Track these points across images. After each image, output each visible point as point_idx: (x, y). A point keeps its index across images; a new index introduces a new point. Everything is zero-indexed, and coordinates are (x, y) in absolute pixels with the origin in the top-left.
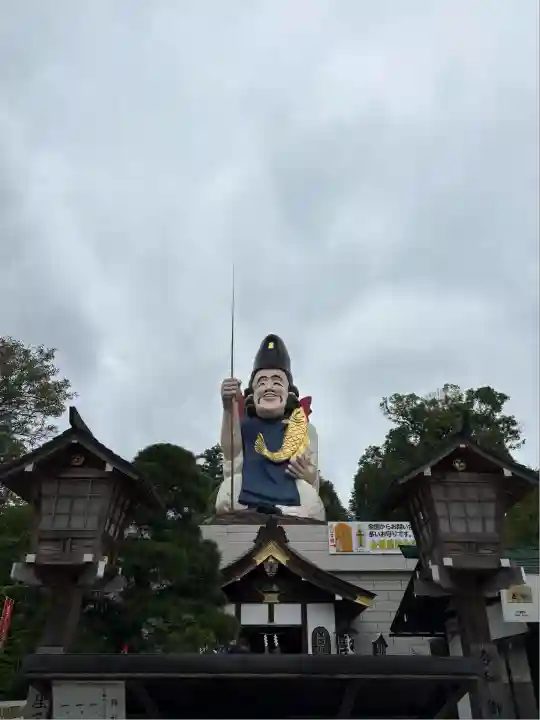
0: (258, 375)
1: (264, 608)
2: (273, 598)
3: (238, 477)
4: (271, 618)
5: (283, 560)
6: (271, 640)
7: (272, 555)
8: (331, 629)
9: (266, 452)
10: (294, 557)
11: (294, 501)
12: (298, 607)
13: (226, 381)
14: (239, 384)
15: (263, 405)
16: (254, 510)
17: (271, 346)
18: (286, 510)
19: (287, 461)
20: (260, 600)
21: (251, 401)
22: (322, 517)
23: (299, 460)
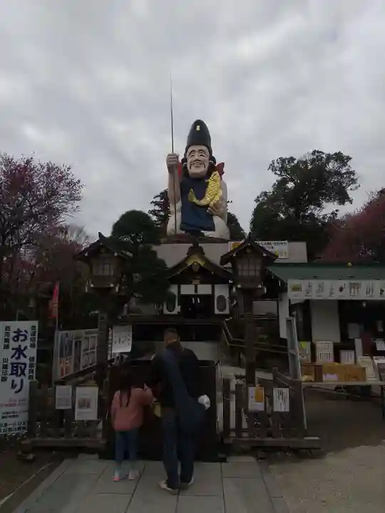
0: (190, 150)
1: (193, 287)
2: (196, 282)
3: (179, 215)
4: (196, 291)
5: (202, 263)
6: (196, 301)
7: (196, 261)
8: (227, 296)
9: (195, 200)
10: (207, 261)
11: (212, 228)
12: (210, 286)
13: (169, 155)
14: (177, 157)
15: (193, 170)
16: (188, 234)
17: (198, 128)
18: (207, 233)
19: (208, 206)
20: (190, 283)
21: (186, 167)
22: (228, 237)
23: (215, 205)
